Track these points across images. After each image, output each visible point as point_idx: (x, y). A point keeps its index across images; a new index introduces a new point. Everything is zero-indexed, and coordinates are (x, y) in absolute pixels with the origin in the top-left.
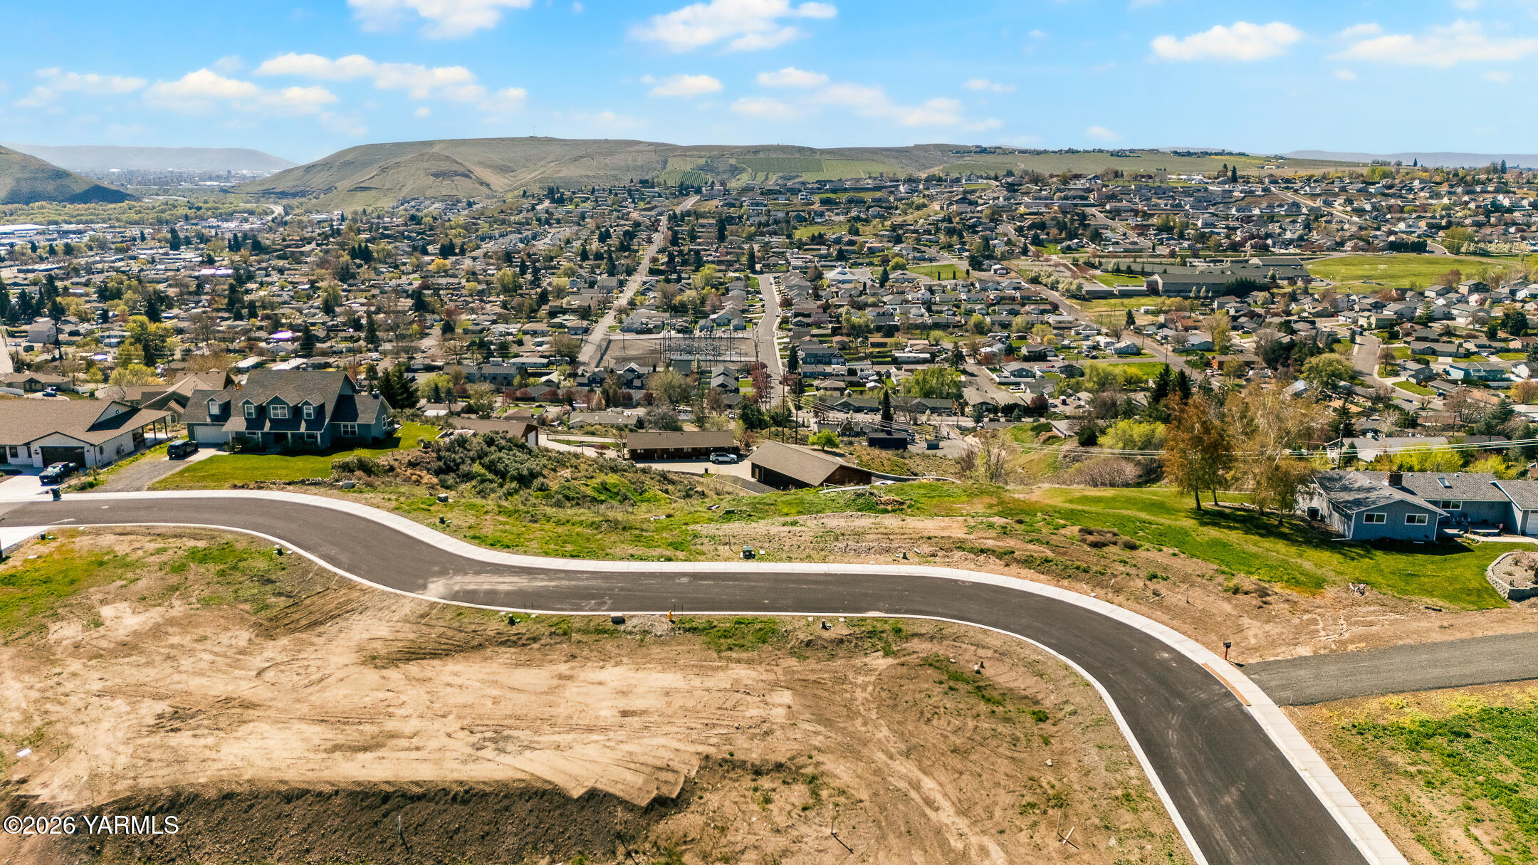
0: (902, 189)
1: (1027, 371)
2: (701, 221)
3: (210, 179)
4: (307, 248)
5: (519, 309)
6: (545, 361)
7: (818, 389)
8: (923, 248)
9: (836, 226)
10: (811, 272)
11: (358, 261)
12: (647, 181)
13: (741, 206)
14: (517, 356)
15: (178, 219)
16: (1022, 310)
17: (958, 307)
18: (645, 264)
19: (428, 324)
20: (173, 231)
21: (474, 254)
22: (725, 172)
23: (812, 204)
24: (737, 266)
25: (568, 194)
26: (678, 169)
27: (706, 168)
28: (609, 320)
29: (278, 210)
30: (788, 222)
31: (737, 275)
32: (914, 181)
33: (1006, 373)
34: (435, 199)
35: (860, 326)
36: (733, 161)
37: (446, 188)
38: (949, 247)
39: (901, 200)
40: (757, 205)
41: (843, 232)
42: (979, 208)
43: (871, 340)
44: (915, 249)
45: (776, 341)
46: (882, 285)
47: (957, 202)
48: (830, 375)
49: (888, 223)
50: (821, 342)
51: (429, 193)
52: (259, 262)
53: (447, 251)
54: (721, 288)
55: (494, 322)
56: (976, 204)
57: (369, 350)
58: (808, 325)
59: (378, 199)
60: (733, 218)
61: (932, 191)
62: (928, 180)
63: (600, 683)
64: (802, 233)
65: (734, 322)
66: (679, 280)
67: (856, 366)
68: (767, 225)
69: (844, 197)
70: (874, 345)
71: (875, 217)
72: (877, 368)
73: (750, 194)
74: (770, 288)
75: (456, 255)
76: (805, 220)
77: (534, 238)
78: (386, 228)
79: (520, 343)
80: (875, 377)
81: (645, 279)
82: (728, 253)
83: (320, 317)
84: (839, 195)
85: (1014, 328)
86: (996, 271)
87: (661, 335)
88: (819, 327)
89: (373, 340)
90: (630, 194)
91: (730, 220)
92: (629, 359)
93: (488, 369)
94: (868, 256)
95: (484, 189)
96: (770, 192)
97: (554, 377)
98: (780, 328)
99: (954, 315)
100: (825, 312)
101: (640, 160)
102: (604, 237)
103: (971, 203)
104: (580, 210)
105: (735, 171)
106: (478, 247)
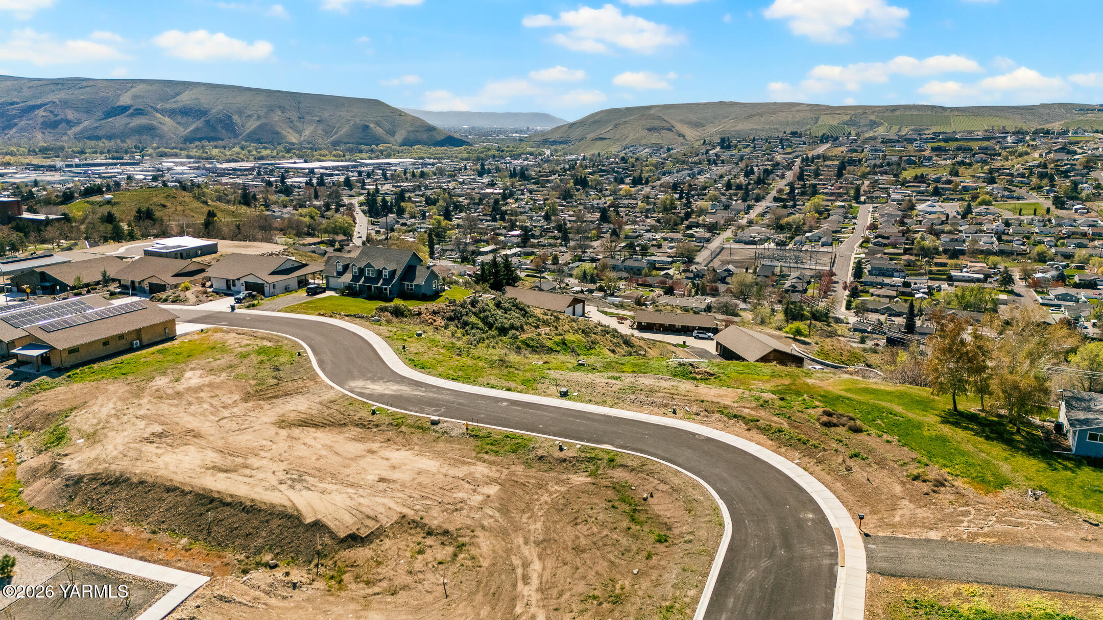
0: (1009, 139)
1: (1072, 296)
2: (828, 163)
3: (516, 132)
4: (553, 177)
5: (668, 222)
6: (670, 260)
7: (872, 295)
8: (1013, 188)
9: (941, 168)
10: (905, 204)
11: (578, 187)
12: (796, 133)
13: (863, 151)
14: (653, 255)
15: (488, 157)
16: (1091, 244)
17: (1028, 238)
18: (774, 193)
19: (604, 230)
20: (483, 165)
21: (655, 184)
22: (865, 126)
23: (924, 151)
24: (846, 197)
25: (734, 142)
26: (828, 123)
27: (850, 123)
28: (728, 234)
29: (548, 152)
30: (899, 164)
31: (843, 204)
32: (1023, 133)
33: (1052, 297)
34: (647, 146)
35: (929, 249)
36: (873, 118)
37: (655, 139)
38: (1039, 188)
39: (1005, 148)
40: (876, 151)
41: (945, 175)
42: (1076, 157)
43: (935, 260)
44: (1005, 189)
45: (854, 256)
46: (964, 217)
47: (1056, 151)
48: (887, 285)
49: (987, 167)
50: (891, 259)
51: (643, 142)
52: (520, 185)
53: (637, 182)
54: (823, 213)
55: (648, 231)
56: (1075, 153)
57: (562, 246)
58: (885, 245)
59: (609, 146)
60: (854, 161)
61: (1038, 142)
62: (1036, 133)
63: (387, 459)
64: (908, 174)
65: (823, 240)
66: (794, 206)
67: (911, 280)
68: (881, 166)
69: (953, 145)
70: (937, 264)
71: (978, 162)
72: (930, 283)
73: (872, 143)
74: (865, 214)
75: (642, 184)
76: (915, 163)
77: (699, 173)
78: (603, 166)
79: (660, 246)
80: (926, 290)
81: (769, 205)
82: (840, 188)
83: (543, 223)
84: (950, 143)
85: (1076, 258)
86: (1076, 210)
87: (762, 247)
88: (895, 247)
89: (566, 239)
90: (781, 143)
91: (851, 162)
92: (728, 263)
93: (629, 263)
94: (961, 193)
95: (681, 139)
96: (890, 141)
97: (671, 272)
98: (861, 246)
99: (1023, 244)
100: (903, 236)
101: (798, 117)
102: (749, 173)
103: (1069, 152)
104: (741, 153)
105: (873, 125)
106: (659, 179)
